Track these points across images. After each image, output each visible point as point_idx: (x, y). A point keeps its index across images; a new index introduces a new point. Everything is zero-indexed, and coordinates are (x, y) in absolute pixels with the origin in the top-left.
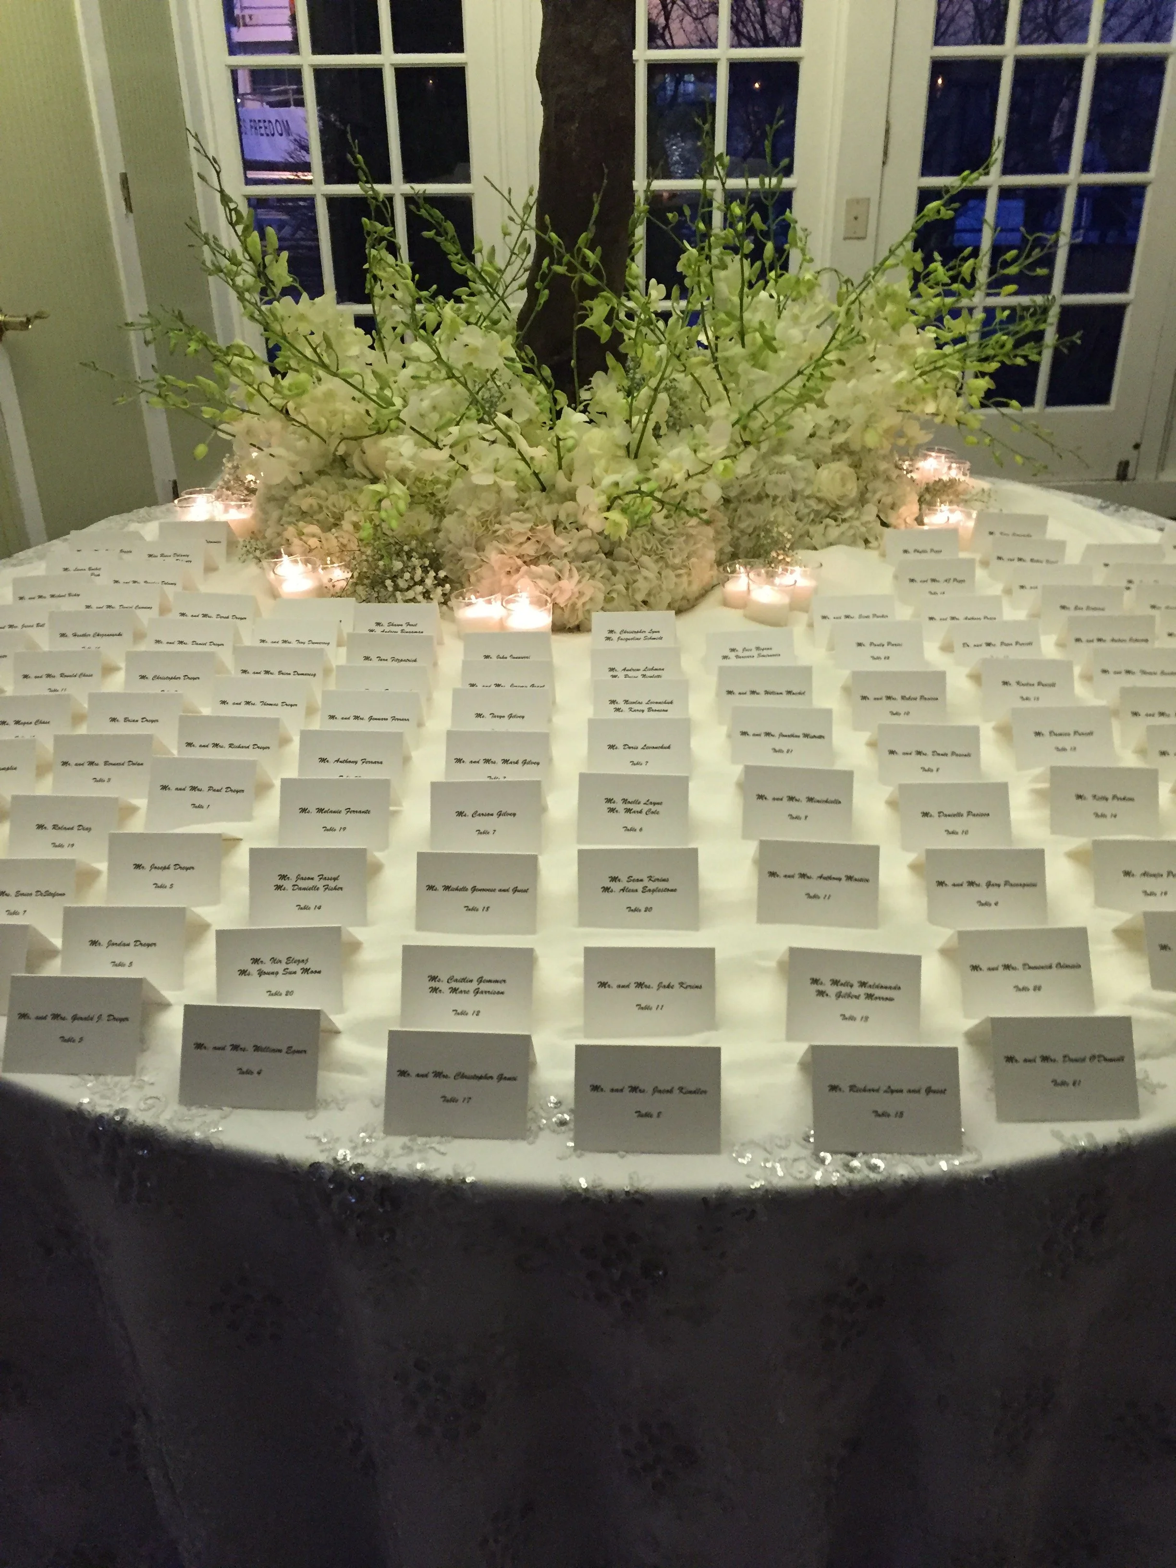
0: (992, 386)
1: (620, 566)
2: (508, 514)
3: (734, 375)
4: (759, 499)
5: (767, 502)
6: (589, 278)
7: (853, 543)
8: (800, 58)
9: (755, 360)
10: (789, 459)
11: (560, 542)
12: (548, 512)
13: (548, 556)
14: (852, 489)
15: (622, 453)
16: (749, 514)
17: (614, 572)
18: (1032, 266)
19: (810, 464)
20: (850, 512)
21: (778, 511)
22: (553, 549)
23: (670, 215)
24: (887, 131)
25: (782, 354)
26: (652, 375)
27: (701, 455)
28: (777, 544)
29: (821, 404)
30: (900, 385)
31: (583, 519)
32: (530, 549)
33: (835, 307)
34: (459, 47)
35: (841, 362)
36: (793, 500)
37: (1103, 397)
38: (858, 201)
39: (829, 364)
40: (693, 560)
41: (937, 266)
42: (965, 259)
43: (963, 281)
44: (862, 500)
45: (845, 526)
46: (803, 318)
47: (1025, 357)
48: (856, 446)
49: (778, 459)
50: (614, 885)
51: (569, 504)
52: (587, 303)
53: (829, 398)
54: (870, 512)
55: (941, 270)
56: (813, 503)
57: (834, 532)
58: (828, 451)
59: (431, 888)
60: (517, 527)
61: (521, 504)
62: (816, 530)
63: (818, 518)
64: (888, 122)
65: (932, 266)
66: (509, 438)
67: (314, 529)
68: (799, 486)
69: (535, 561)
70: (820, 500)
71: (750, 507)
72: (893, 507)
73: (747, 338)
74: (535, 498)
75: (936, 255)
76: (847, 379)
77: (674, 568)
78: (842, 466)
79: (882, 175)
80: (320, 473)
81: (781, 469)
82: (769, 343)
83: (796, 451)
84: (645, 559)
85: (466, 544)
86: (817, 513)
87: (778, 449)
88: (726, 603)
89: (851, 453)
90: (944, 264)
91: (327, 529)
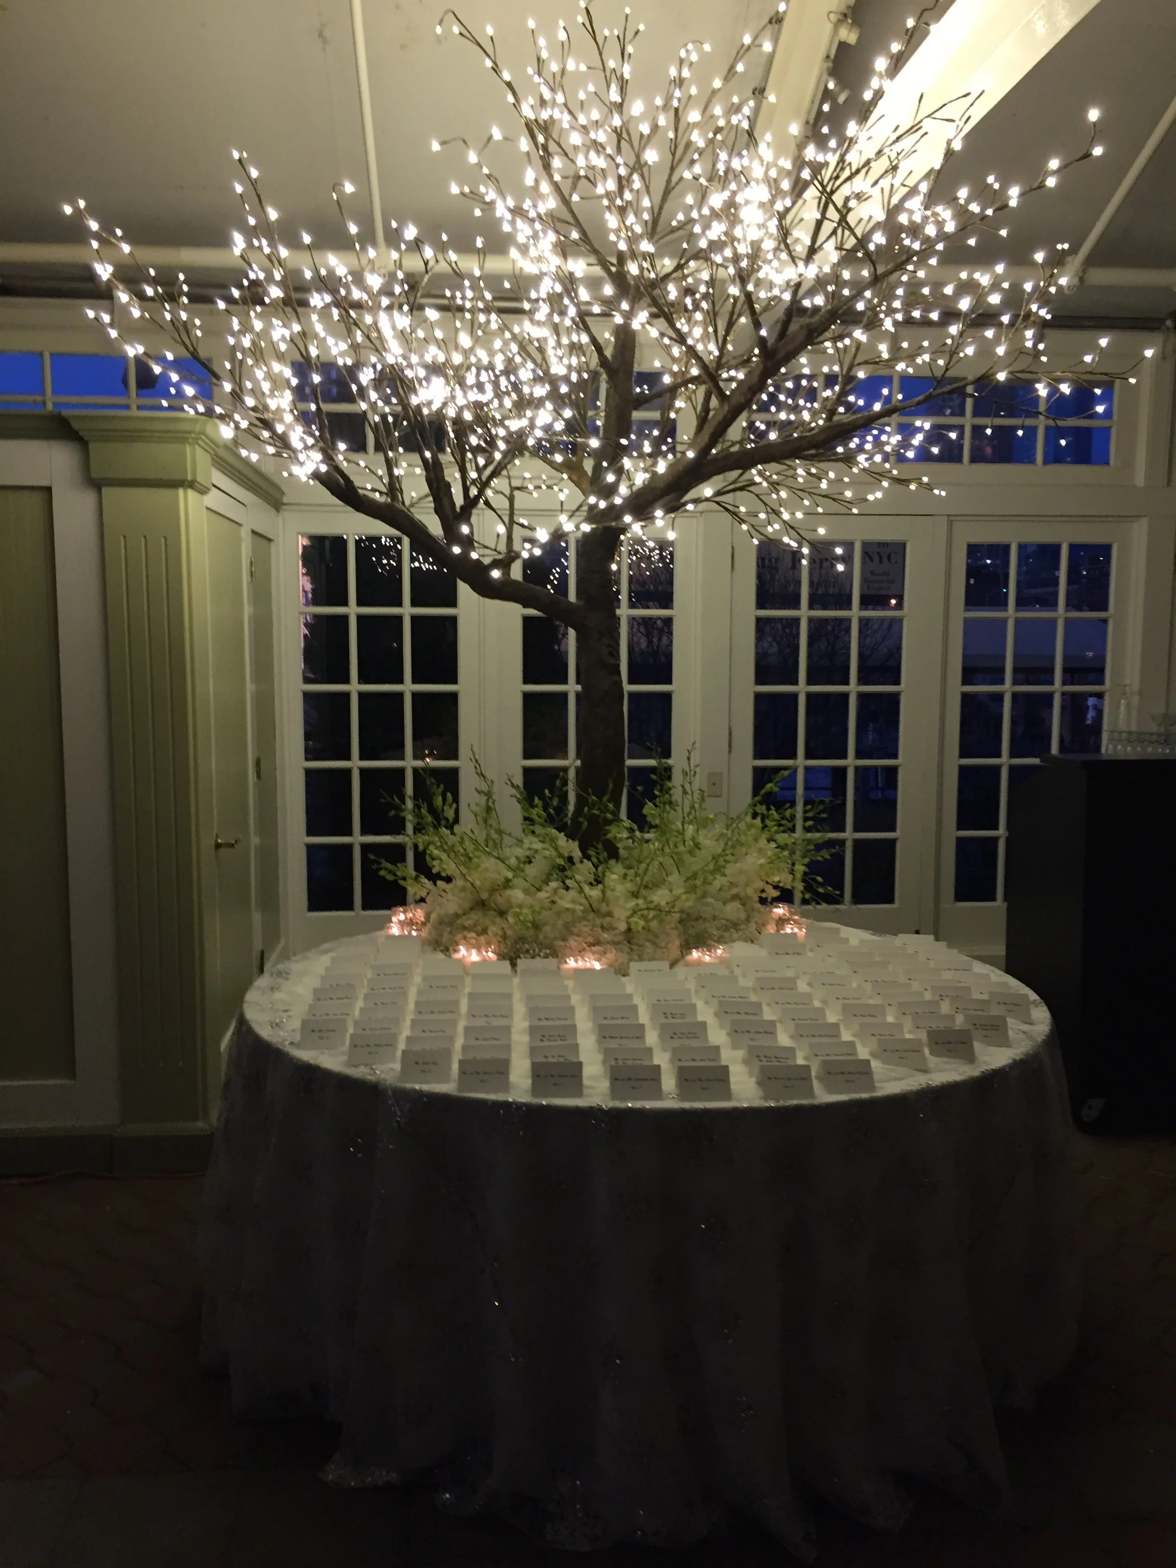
0: (807, 870)
1: (634, 947)
2: (580, 922)
3: (682, 861)
4: (697, 919)
5: (701, 921)
6: (609, 816)
7: (746, 941)
8: (672, 691)
9: (691, 853)
10: (710, 900)
11: (605, 936)
12: (598, 921)
13: (597, 943)
14: (743, 915)
15: (630, 895)
16: (693, 927)
17: (632, 950)
18: (819, 813)
19: (721, 903)
20: (743, 926)
21: (708, 925)
22: (601, 939)
23: (639, 788)
24: (730, 734)
25: (703, 852)
26: (646, 858)
27: (674, 893)
28: (710, 936)
29: (724, 875)
30: (761, 865)
31: (615, 925)
32: (590, 939)
33: (725, 831)
34: (455, 681)
35: (733, 855)
36: (714, 920)
37: (891, 900)
38: (714, 774)
39: (727, 855)
40: (670, 945)
41: (773, 812)
42: (786, 809)
43: (787, 819)
44: (748, 920)
45: (740, 932)
46: (709, 836)
47: (822, 857)
48: (742, 895)
49: (705, 900)
50: (675, 1036)
51: (608, 919)
52: (607, 828)
53: (727, 872)
54: (753, 926)
55: (775, 813)
56: (724, 922)
57: (735, 936)
58: (729, 897)
59: (604, 1037)
60: (585, 929)
61: (584, 918)
62: (726, 934)
63: (727, 929)
64: (730, 728)
65: (771, 812)
66: (580, 887)
67: (474, 935)
68: (717, 913)
69: (594, 945)
70: (727, 920)
71: (693, 923)
72: (764, 925)
73: (686, 843)
74: (591, 915)
75: (772, 807)
76: (736, 861)
77: (661, 948)
78: (736, 905)
79: (729, 759)
80: (471, 909)
81: (707, 905)
82: (697, 846)
83: (713, 897)
84: (648, 944)
85: (556, 938)
86: (726, 926)
87: (705, 895)
88: (687, 965)
89: (740, 899)
90: (776, 811)
91: (479, 935)
